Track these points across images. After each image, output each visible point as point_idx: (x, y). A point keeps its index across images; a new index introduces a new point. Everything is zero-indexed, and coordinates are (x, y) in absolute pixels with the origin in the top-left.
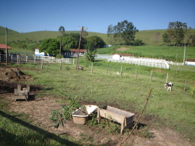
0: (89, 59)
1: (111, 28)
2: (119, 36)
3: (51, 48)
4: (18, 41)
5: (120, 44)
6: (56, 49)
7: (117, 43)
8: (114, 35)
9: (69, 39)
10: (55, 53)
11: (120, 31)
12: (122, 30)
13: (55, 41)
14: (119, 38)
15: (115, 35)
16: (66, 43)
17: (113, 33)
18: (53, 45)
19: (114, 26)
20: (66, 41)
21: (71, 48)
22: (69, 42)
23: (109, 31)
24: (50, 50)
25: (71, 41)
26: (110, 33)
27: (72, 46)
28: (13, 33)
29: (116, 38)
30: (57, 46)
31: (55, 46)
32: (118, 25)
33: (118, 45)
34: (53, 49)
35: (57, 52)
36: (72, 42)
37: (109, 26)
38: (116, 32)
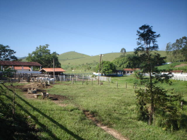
0: (137, 77)
1: (169, 46)
2: (179, 53)
3: (104, 69)
5: (180, 61)
6: (109, 69)
7: (177, 60)
8: (173, 52)
9: (125, 60)
10: (108, 72)
11: (179, 48)
12: (181, 47)
13: (108, 63)
14: (179, 55)
15: (175, 53)
16: (122, 63)
17: (172, 50)
18: (106, 67)
19: (172, 43)
20: (122, 62)
21: (127, 68)
22: (125, 63)
23: (167, 49)
24: (104, 71)
25: (127, 61)
26: (169, 50)
27: (127, 66)
28: (84, 57)
29: (176, 55)
30: (110, 67)
31: (108, 67)
32: (177, 42)
33: (178, 62)
34: (106, 69)
35: (110, 72)
36: (128, 63)
37: (168, 44)
38: (175, 49)
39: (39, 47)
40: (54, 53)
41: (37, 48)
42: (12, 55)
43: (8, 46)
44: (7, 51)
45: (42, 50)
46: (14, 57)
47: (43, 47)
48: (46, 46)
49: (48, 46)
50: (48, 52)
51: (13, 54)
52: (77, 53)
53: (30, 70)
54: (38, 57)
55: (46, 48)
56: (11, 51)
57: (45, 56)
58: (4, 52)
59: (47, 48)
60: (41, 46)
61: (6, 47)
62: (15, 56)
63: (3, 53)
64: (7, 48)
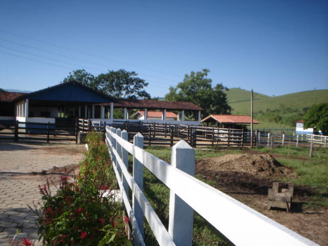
3: (326, 120)
4: (268, 110)
24: (325, 124)
28: (259, 99)
39: (189, 74)
40: (219, 86)
41: (186, 76)
42: (142, 90)
43: (133, 73)
44: (132, 81)
45: (195, 79)
46: (144, 94)
47: (198, 75)
48: (203, 72)
49: (208, 73)
50: (207, 84)
51: (142, 88)
52: (244, 90)
53: (176, 119)
54: (188, 94)
55: (202, 76)
56: (140, 82)
57: (203, 92)
58: (127, 83)
59: (205, 77)
60: (194, 73)
61: (131, 74)
62: (146, 91)
63: (125, 86)
64: (132, 76)
